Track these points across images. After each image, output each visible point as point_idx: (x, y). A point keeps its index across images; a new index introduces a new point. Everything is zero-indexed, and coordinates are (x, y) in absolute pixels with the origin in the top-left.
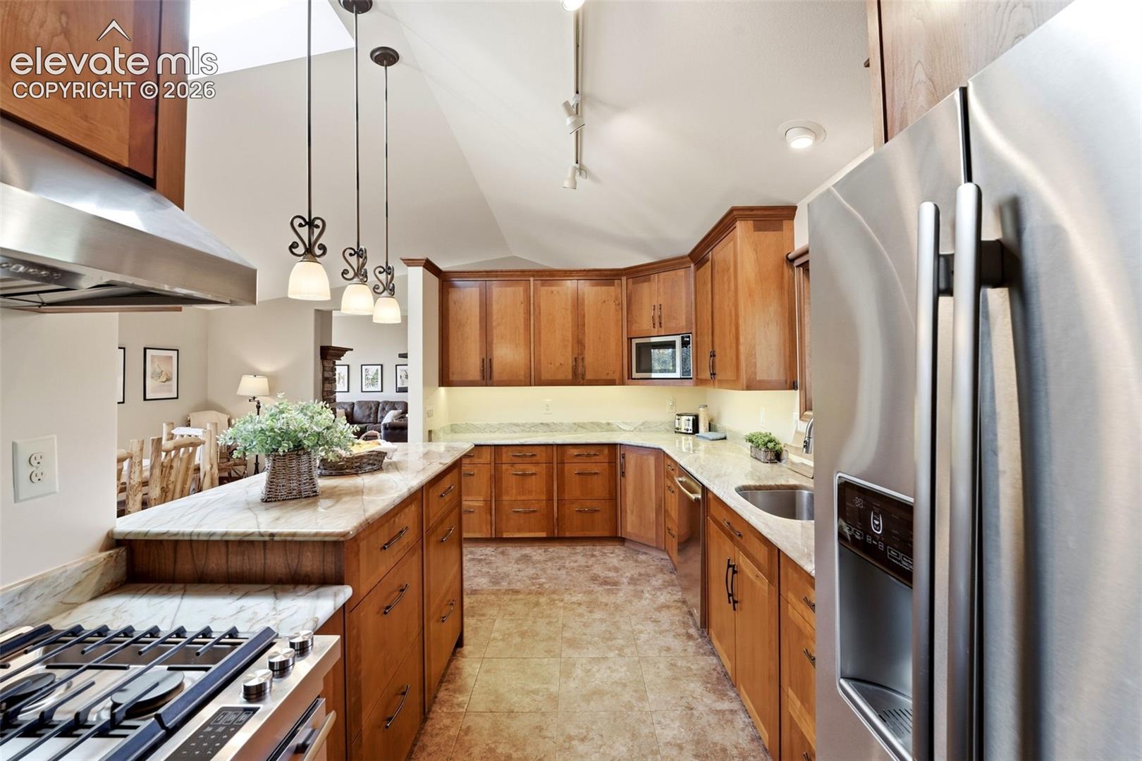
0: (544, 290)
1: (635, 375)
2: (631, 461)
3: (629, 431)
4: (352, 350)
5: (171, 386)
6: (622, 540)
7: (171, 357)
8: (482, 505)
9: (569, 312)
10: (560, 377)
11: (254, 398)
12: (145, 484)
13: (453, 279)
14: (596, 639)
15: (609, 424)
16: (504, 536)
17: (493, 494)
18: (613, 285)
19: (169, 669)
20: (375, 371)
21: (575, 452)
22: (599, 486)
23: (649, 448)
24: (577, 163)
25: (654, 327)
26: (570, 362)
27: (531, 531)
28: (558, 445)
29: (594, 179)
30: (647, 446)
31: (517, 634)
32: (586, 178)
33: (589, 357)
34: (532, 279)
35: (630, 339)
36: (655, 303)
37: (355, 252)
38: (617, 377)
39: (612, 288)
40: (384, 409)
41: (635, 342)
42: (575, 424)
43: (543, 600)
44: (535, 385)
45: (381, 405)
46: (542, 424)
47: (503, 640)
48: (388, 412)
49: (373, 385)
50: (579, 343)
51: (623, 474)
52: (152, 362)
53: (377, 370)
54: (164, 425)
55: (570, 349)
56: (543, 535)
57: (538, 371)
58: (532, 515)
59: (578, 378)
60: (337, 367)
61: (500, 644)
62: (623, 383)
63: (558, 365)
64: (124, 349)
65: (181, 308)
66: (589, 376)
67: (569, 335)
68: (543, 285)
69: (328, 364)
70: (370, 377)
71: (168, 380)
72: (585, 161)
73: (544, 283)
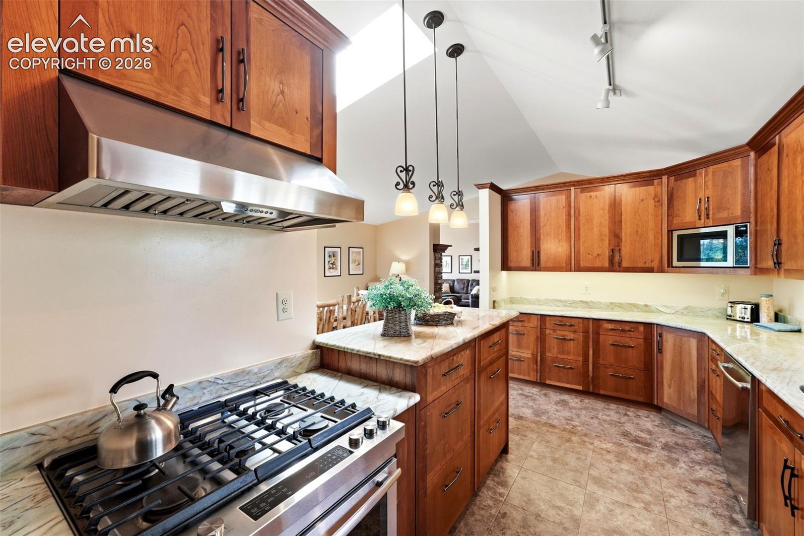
0: (584, 196)
1: (675, 263)
2: (669, 341)
3: (669, 313)
4: (451, 246)
5: (360, 267)
6: (659, 409)
7: (360, 252)
8: (530, 357)
9: (606, 211)
10: (598, 264)
11: (398, 275)
12: (345, 318)
13: (511, 195)
14: (622, 486)
15: (646, 306)
16: (547, 383)
17: (539, 350)
18: (652, 184)
19: (322, 417)
20: (467, 260)
21: (610, 326)
22: (634, 358)
23: (690, 330)
24: (610, 85)
25: (700, 219)
26: (607, 253)
27: (568, 383)
28: (594, 319)
29: (629, 94)
30: (688, 328)
31: (550, 458)
32: (621, 96)
33: (626, 249)
34: (572, 188)
35: (670, 232)
36: (701, 195)
37: (436, 184)
38: (655, 264)
39: (651, 188)
40: (472, 285)
41: (675, 234)
42: (612, 303)
43: (575, 438)
44: (575, 271)
45: (470, 282)
46: (581, 301)
47: (538, 459)
48: (474, 287)
49: (466, 269)
50: (616, 236)
51: (660, 351)
52: (352, 255)
53: (468, 259)
54: (355, 288)
55: (607, 242)
56: (580, 388)
57: (578, 261)
58: (571, 370)
59: (614, 265)
60: (443, 257)
61: (536, 461)
62: (661, 270)
63: (595, 255)
64: (340, 248)
65: (335, 225)
66: (625, 264)
67: (606, 231)
68: (582, 192)
69: (438, 255)
70: (464, 264)
71: (359, 264)
72: (619, 80)
73: (583, 190)
